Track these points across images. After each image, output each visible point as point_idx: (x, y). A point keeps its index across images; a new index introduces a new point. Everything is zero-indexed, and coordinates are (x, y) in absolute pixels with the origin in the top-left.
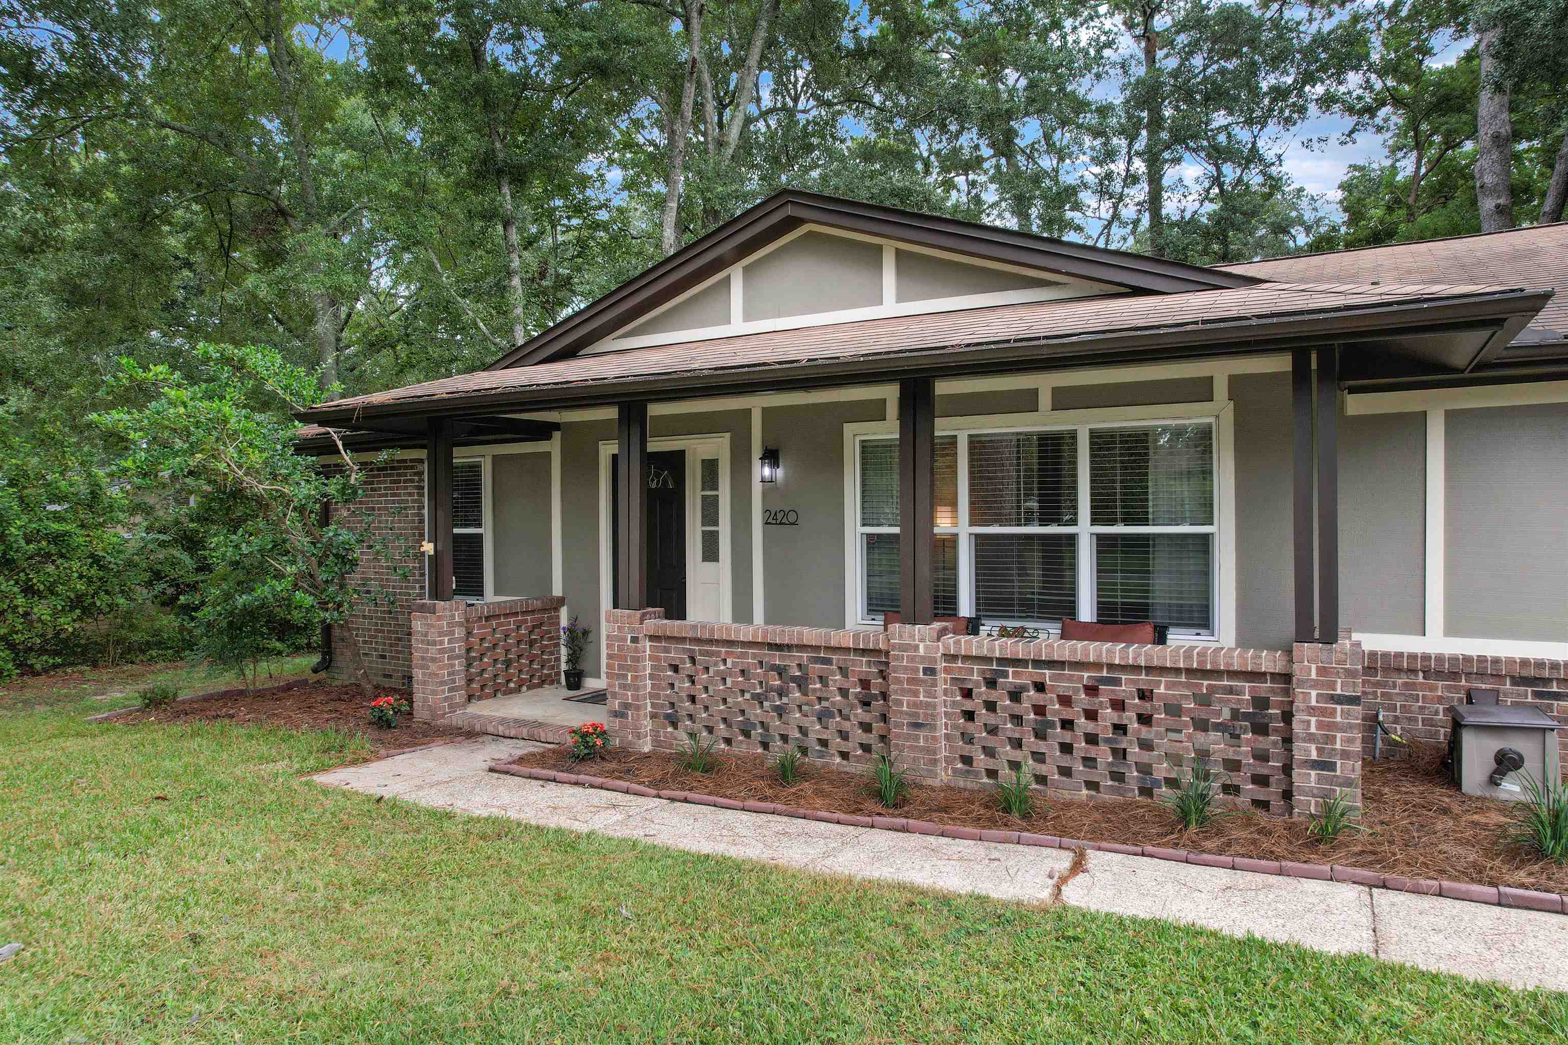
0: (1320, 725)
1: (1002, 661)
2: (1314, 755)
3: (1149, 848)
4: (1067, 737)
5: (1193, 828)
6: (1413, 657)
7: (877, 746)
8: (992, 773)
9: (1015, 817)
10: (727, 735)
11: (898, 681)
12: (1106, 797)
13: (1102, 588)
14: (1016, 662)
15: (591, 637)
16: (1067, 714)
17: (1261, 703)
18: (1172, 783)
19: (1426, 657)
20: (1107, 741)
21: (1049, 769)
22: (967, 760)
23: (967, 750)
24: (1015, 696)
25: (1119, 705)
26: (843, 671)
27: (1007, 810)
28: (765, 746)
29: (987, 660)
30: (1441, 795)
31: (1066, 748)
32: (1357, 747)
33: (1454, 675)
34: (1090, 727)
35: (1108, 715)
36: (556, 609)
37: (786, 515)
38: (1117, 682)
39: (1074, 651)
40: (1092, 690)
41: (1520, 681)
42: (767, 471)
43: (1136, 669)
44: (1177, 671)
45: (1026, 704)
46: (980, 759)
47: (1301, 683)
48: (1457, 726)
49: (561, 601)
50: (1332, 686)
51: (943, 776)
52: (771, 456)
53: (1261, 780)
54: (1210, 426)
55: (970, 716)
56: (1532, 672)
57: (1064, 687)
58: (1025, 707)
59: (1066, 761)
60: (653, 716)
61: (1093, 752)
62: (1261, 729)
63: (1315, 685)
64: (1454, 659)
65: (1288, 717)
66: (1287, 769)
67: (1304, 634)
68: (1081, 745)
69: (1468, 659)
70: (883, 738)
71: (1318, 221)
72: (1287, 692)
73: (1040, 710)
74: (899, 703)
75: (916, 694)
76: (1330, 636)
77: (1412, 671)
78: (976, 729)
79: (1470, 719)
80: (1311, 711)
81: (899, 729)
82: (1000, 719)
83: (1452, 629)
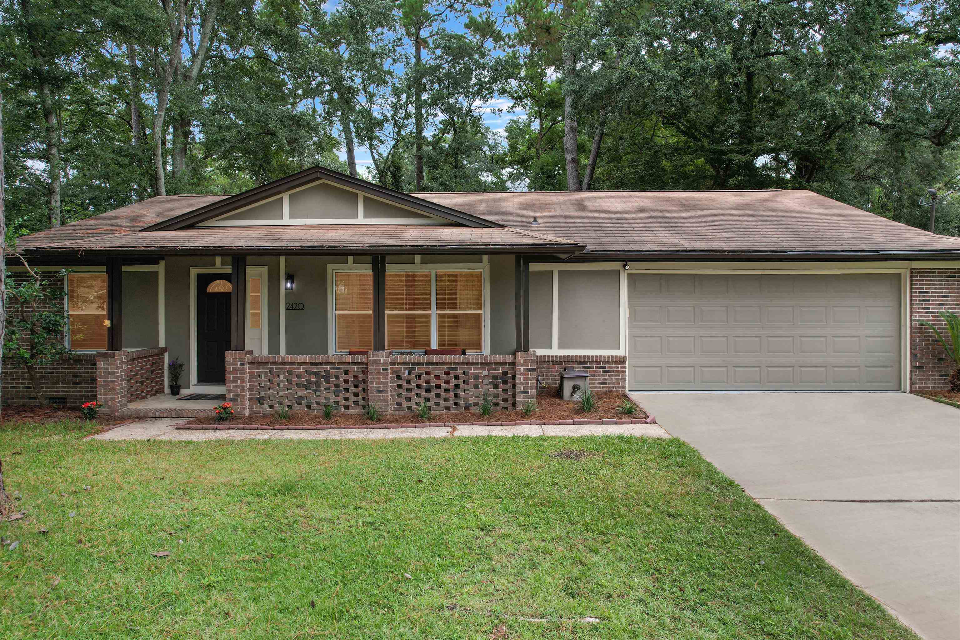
0: (524, 379)
1: (414, 364)
2: (522, 389)
3: (474, 423)
4: (438, 391)
5: (487, 416)
6: (549, 357)
7: (361, 402)
8: (409, 408)
9: (425, 420)
10: (289, 404)
11: (372, 374)
12: (453, 412)
13: (440, 336)
14: (419, 364)
15: (184, 368)
16: (438, 382)
17: (505, 373)
18: (476, 404)
19: (553, 357)
20: (453, 391)
21: (431, 404)
22: (399, 404)
23: (399, 400)
24: (419, 377)
25: (457, 378)
26: (346, 373)
27: (422, 417)
28: (309, 407)
29: (408, 364)
30: (558, 401)
31: (438, 395)
32: (535, 385)
33: (561, 362)
34: (447, 386)
35: (453, 382)
36: (162, 354)
37: (297, 305)
38: (456, 369)
39: (441, 358)
40: (447, 373)
41: (580, 363)
42: (289, 285)
43: (463, 364)
44: (477, 363)
45: (423, 380)
46: (405, 404)
47: (519, 365)
48: (562, 378)
49: (164, 350)
50: (528, 365)
51: (390, 411)
52: (290, 277)
53: (505, 400)
54: (481, 272)
55: (400, 386)
56: (583, 360)
57: (437, 372)
58: (422, 382)
59: (437, 400)
60: (250, 399)
61: (448, 395)
62: (505, 382)
63: (522, 365)
64: (561, 357)
65: (514, 377)
66: (514, 396)
67: (518, 349)
68: (443, 394)
69: (565, 357)
70: (364, 399)
71: (496, 145)
72: (513, 369)
73: (428, 382)
74: (373, 383)
75: (379, 379)
76: (526, 349)
77: (548, 362)
78: (403, 391)
79: (566, 376)
80: (521, 374)
81: (372, 393)
82: (413, 386)
83: (561, 347)
